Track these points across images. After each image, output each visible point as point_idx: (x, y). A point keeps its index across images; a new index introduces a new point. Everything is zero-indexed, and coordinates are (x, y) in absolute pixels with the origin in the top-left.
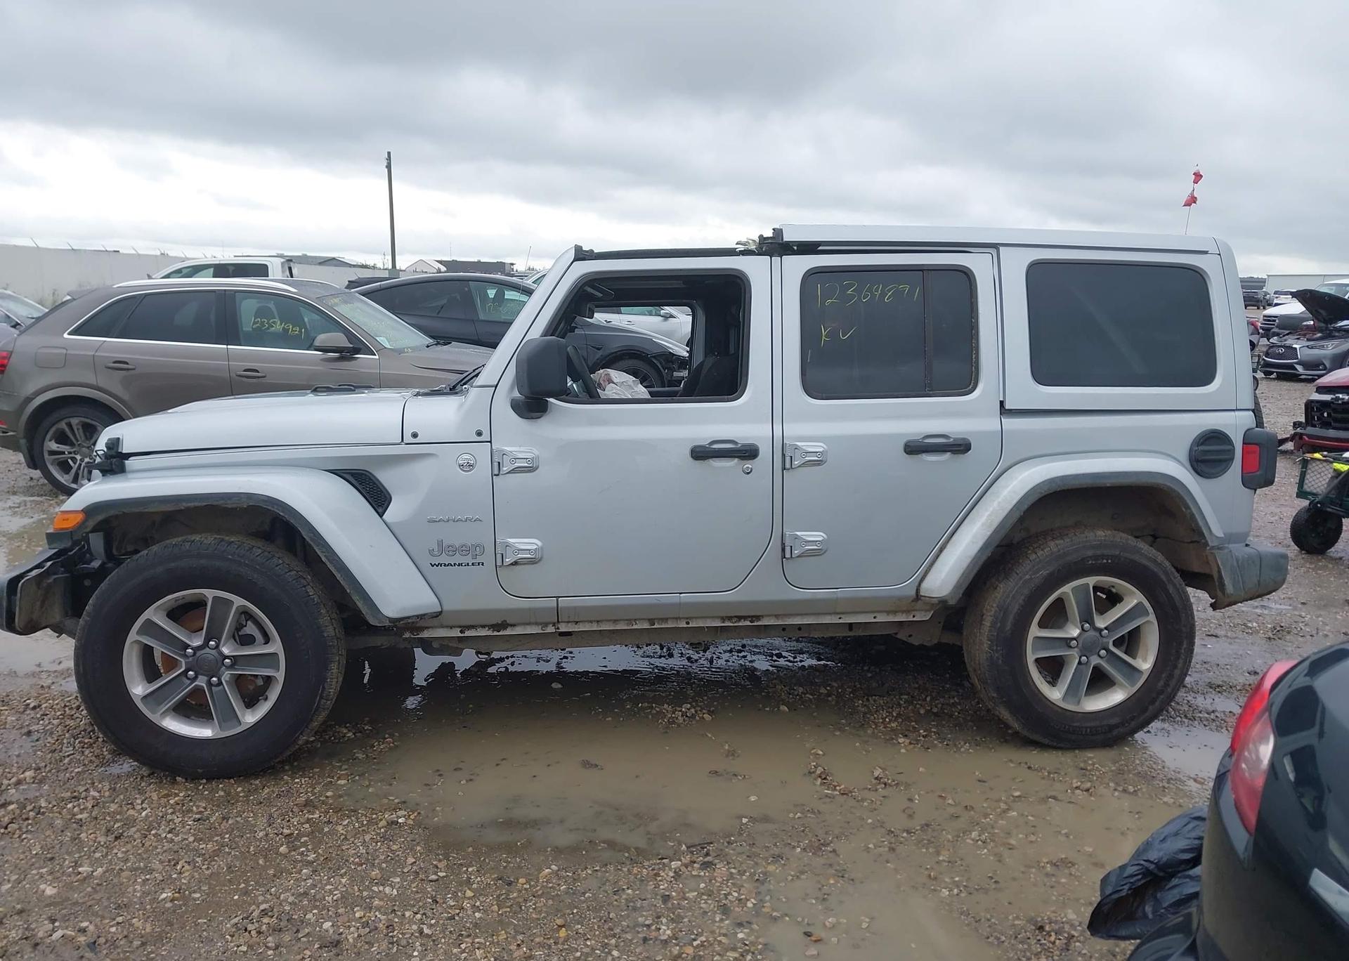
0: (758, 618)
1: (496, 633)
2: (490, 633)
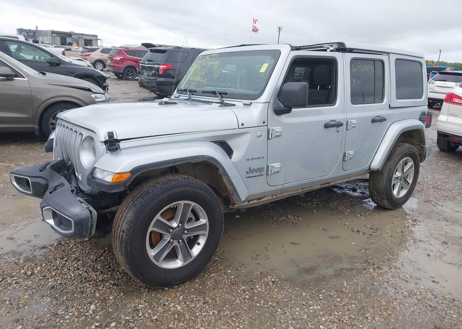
0: (330, 183)
1: (259, 201)
2: (257, 201)
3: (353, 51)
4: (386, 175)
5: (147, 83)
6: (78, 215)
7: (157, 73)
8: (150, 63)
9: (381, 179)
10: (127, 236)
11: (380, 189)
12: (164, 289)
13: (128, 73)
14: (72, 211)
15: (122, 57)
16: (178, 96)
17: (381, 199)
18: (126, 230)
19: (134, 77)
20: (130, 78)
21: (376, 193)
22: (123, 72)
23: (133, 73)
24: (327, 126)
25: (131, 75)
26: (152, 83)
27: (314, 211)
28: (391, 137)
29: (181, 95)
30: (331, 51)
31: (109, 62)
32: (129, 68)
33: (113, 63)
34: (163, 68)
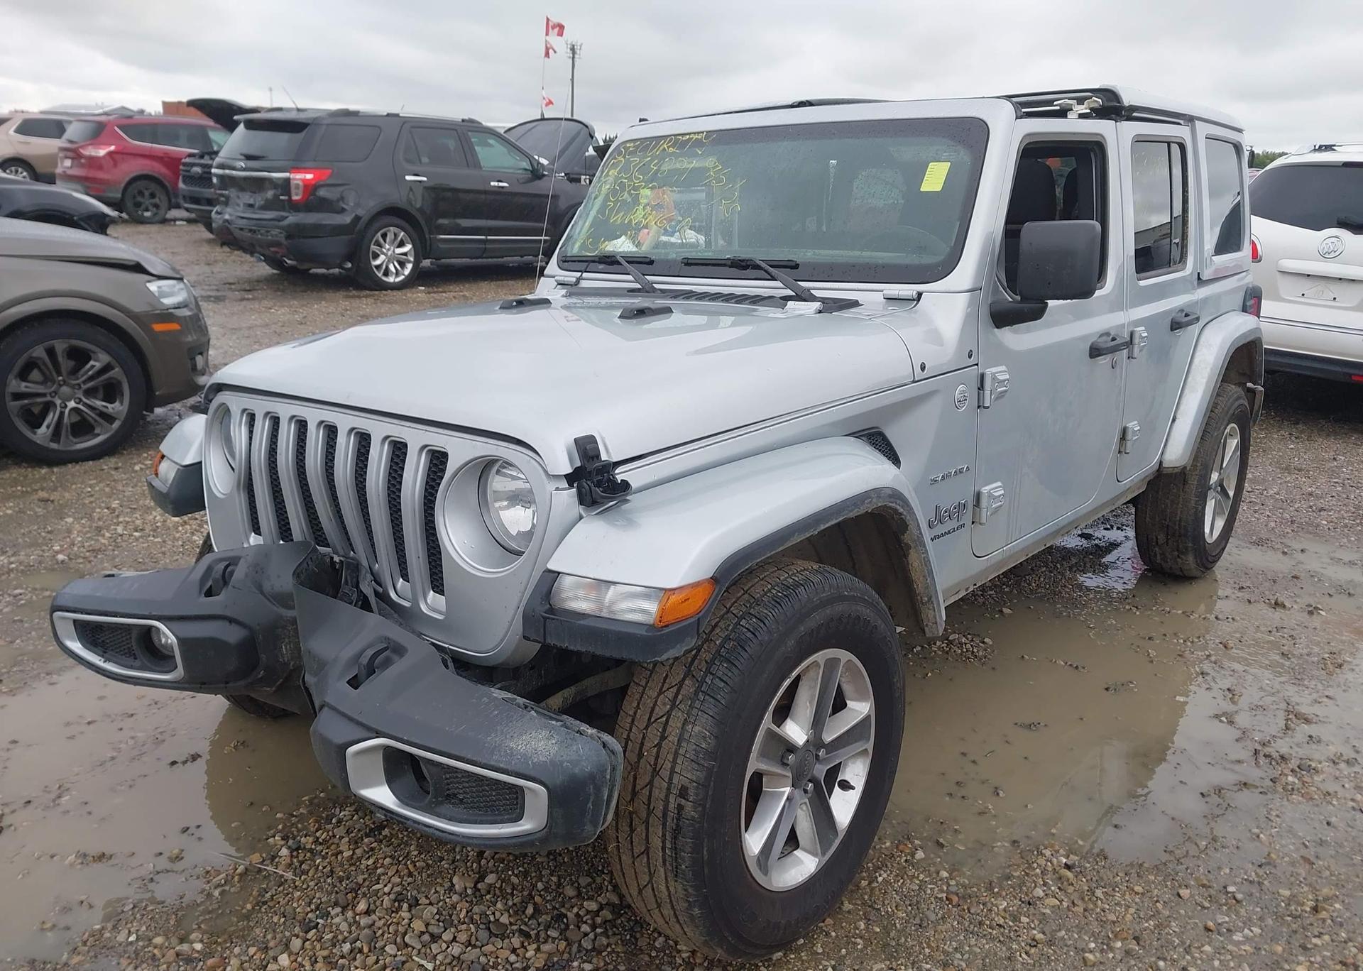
3: (1135, 114)
4: (1195, 483)
5: (251, 231)
6: (562, 763)
7: (281, 197)
8: (252, 164)
9: (1182, 493)
10: (700, 809)
11: (1177, 523)
12: (771, 959)
13: (139, 199)
14: (522, 748)
15: (112, 148)
16: (574, 280)
17: (1176, 553)
18: (697, 788)
19: (162, 212)
20: (147, 214)
21: (1161, 538)
22: (119, 195)
23: (156, 200)
24: (1095, 352)
25: (150, 208)
26: (268, 232)
27: (1005, 610)
28: (1208, 370)
29: (585, 275)
30: (1082, 116)
31: (68, 163)
32: (140, 184)
33: (82, 166)
34: (304, 180)
